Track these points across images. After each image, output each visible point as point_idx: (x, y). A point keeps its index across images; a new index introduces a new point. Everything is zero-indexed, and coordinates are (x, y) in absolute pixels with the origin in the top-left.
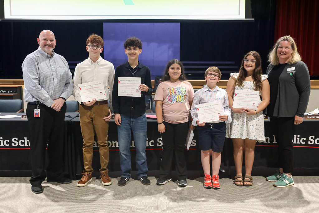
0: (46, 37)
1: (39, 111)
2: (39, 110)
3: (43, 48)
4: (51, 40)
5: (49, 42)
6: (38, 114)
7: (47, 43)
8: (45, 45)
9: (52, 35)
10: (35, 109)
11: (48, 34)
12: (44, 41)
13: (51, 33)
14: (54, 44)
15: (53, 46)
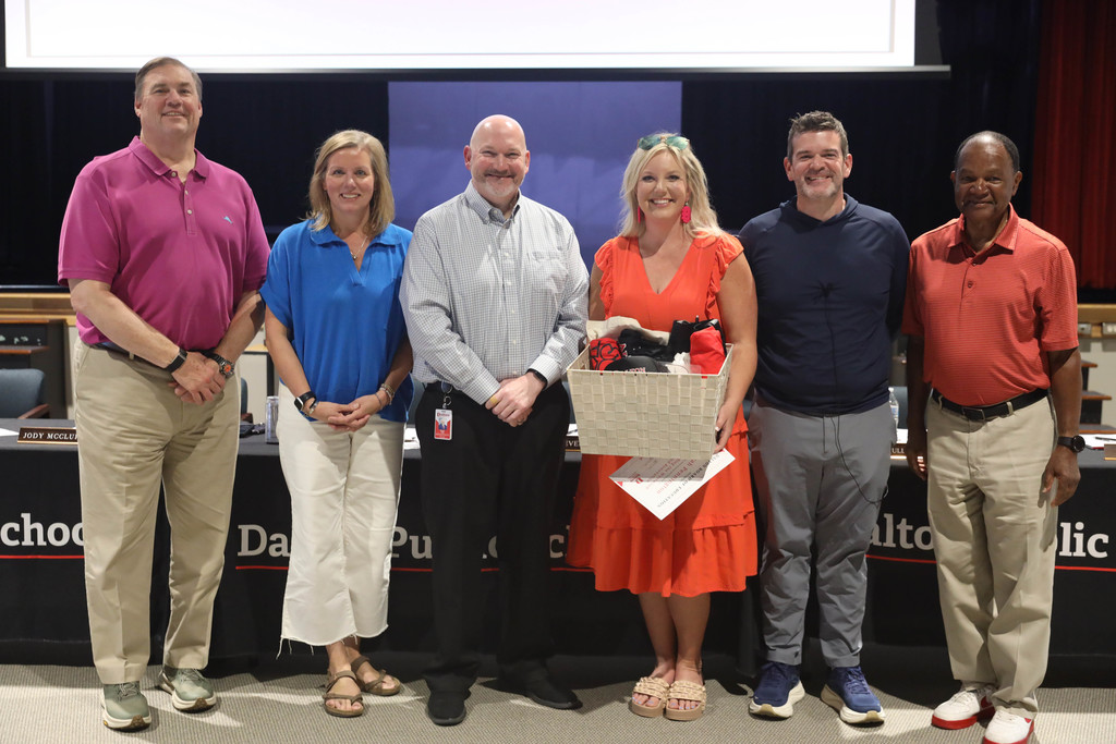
0: (489, 142)
1: (450, 418)
2: (450, 412)
3: (481, 185)
4: (512, 154)
5: (501, 163)
6: (447, 428)
7: (495, 167)
8: (487, 174)
9: (511, 135)
10: (437, 411)
11: (497, 133)
12: (482, 158)
13: (510, 124)
14: (518, 167)
15: (516, 178)
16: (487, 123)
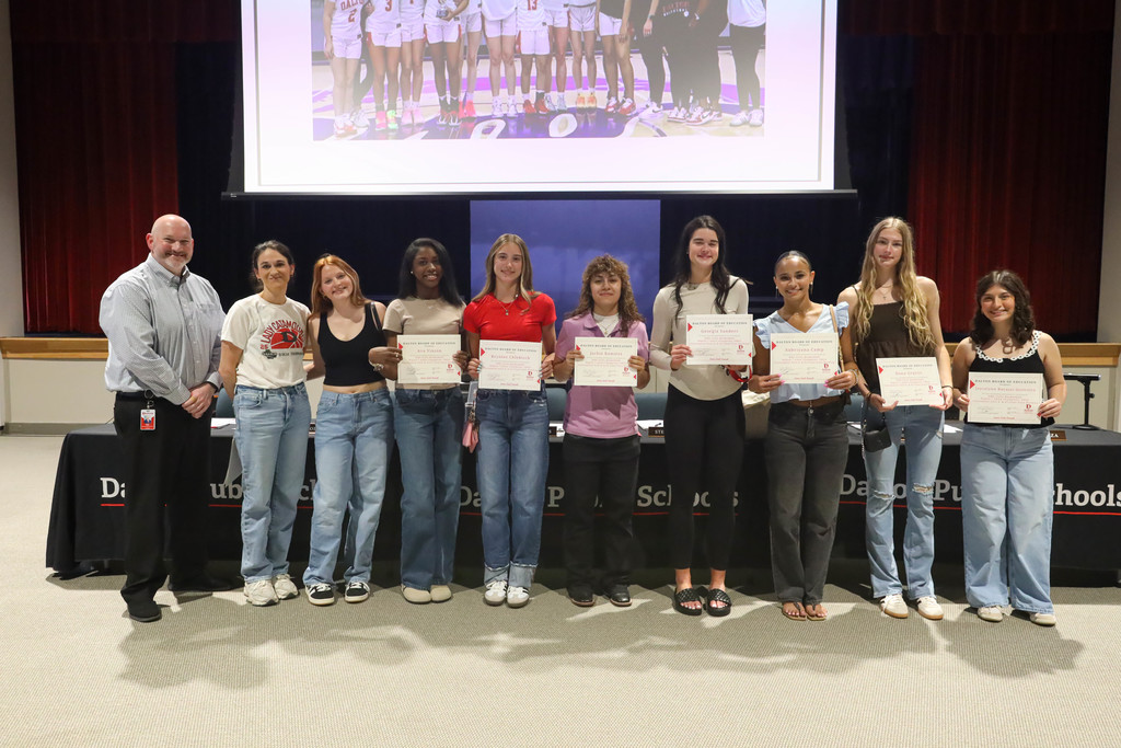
0: (170, 233)
2: (154, 411)
3: (161, 259)
4: (183, 242)
6: (151, 422)
7: (173, 249)
8: (168, 253)
9: (183, 229)
10: (143, 411)
12: (165, 243)
14: (188, 249)
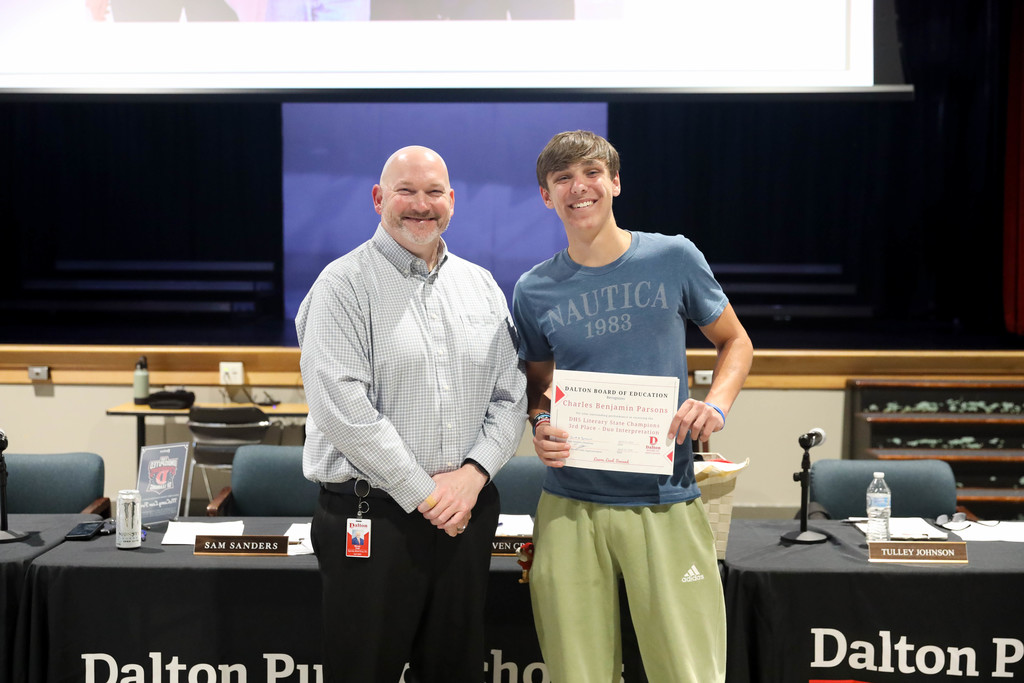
0: (408, 178)
1: (368, 530)
2: (368, 522)
3: (397, 231)
4: (434, 191)
5: (422, 202)
6: (363, 543)
7: (415, 207)
8: (405, 216)
9: (432, 168)
10: (350, 521)
11: (415, 167)
12: (398, 197)
13: (430, 156)
14: (443, 207)
15: (441, 220)
16: (402, 155)
